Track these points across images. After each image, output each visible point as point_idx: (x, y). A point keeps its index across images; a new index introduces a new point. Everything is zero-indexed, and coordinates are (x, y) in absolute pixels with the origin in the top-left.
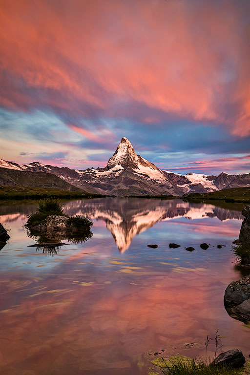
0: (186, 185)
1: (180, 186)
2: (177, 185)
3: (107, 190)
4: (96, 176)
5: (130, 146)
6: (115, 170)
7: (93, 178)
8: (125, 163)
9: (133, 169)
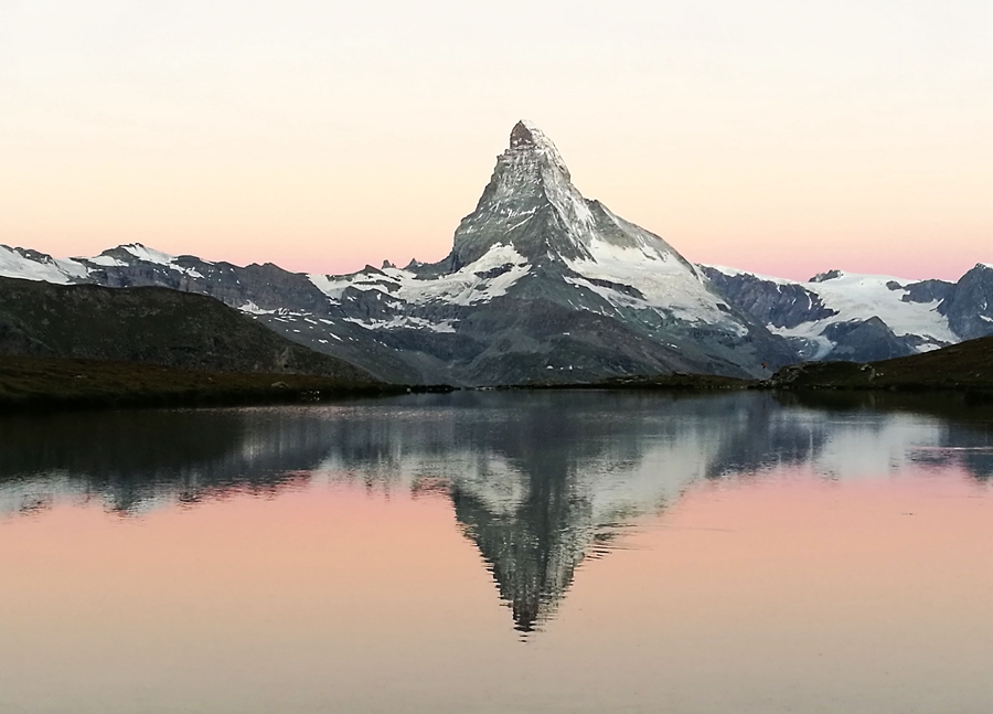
0: (809, 324)
1: (784, 332)
2: (771, 327)
3: (454, 361)
4: (403, 302)
5: (549, 157)
6: (488, 269)
7: (392, 305)
8: (533, 234)
9: (567, 261)
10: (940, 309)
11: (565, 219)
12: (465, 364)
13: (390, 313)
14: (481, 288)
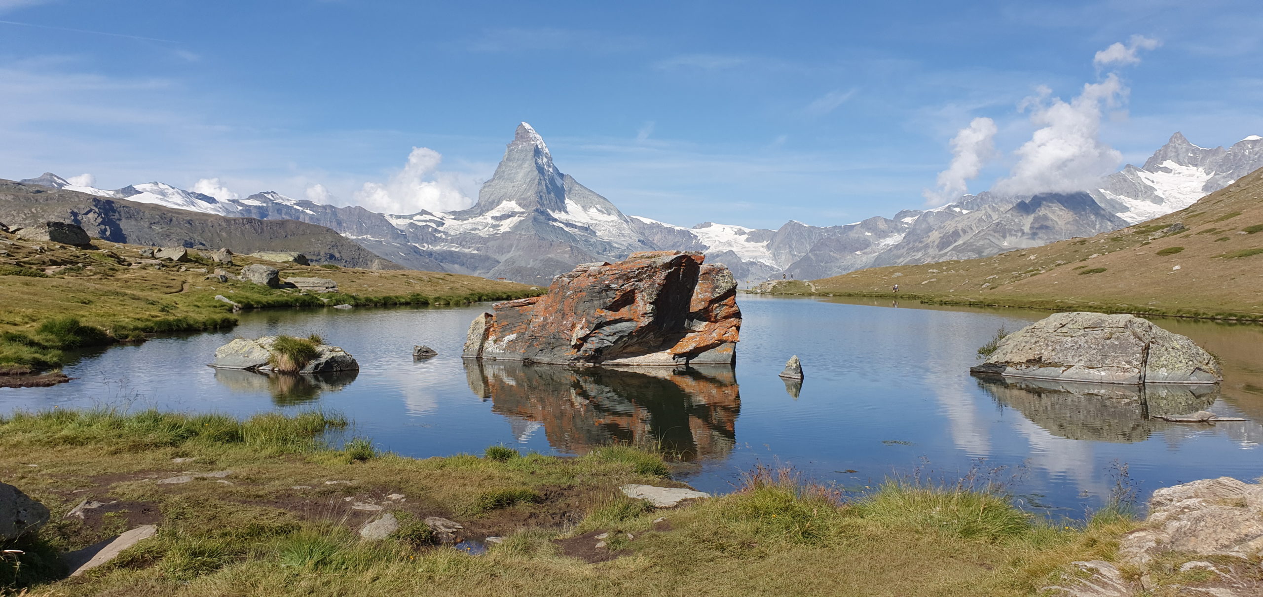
3: (478, 271)
5: (540, 147)
6: (500, 215)
7: (439, 235)
8: (529, 194)
9: (551, 212)
10: (768, 247)
11: (549, 185)
12: (484, 273)
13: (436, 240)
14: (495, 227)
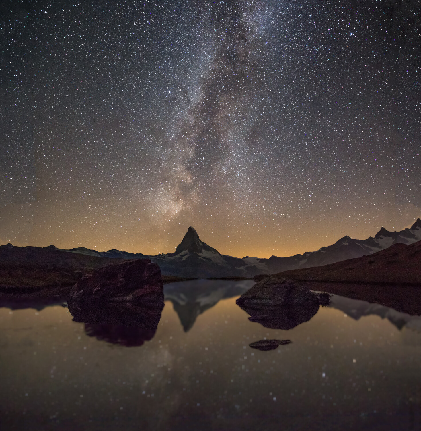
0: (242, 267)
1: (238, 268)
2: (236, 267)
4: (165, 261)
5: (195, 233)
6: (182, 255)
8: (192, 248)
9: (198, 254)
11: (197, 245)
13: (163, 263)
14: (181, 258)
